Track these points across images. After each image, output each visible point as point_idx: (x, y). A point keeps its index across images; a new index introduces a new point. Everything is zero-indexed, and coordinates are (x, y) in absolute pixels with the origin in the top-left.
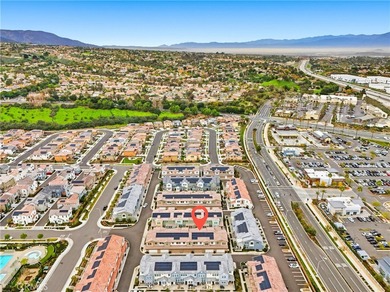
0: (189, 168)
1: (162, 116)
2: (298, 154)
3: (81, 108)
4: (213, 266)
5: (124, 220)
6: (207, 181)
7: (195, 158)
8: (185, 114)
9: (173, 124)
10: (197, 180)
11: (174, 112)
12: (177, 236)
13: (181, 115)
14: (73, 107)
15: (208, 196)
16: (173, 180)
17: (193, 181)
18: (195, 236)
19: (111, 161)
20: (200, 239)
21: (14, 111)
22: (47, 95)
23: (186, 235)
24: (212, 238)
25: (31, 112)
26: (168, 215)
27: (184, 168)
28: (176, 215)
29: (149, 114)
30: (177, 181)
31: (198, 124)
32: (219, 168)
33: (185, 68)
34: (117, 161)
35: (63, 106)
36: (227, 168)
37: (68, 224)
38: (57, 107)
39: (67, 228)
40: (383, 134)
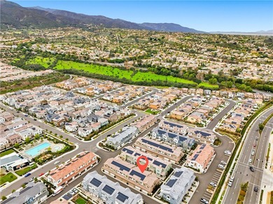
0: (179, 126)
3: (150, 73)
4: (122, 197)
5: (110, 146)
7: (195, 121)
8: (220, 86)
9: (203, 92)
10: (176, 136)
11: (211, 83)
12: (122, 168)
13: (217, 86)
14: (146, 71)
15: (171, 150)
16: (159, 131)
17: (172, 136)
18: (133, 173)
19: (139, 109)
20: (135, 176)
21: (116, 71)
22: (136, 63)
23: (128, 169)
24: (142, 179)
25: (123, 72)
26: (132, 153)
27: (175, 125)
28: (136, 155)
29: (191, 82)
31: (226, 96)
32: (201, 133)
33: (258, 50)
34: (143, 110)
35: (141, 71)
36: (209, 135)
37: (85, 138)
38: (137, 71)
39: (83, 140)
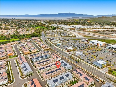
0: (37, 54)
1: (11, 40)
2: (61, 45)
4: (67, 76)
5: (29, 75)
6: (46, 56)
7: (36, 51)
8: (20, 39)
9: (18, 42)
10: (43, 57)
12: (52, 72)
13: (18, 39)
15: (50, 60)
16: (36, 58)
18: (56, 70)
19: (5, 58)
20: (58, 71)
23: (54, 71)
24: (61, 70)
26: (44, 68)
27: (36, 54)
28: (46, 67)
30: (37, 58)
31: (27, 41)
34: (7, 58)
36: (48, 52)
37: (9, 83)
40: (73, 37)
